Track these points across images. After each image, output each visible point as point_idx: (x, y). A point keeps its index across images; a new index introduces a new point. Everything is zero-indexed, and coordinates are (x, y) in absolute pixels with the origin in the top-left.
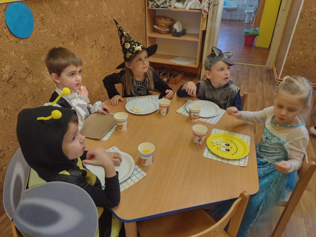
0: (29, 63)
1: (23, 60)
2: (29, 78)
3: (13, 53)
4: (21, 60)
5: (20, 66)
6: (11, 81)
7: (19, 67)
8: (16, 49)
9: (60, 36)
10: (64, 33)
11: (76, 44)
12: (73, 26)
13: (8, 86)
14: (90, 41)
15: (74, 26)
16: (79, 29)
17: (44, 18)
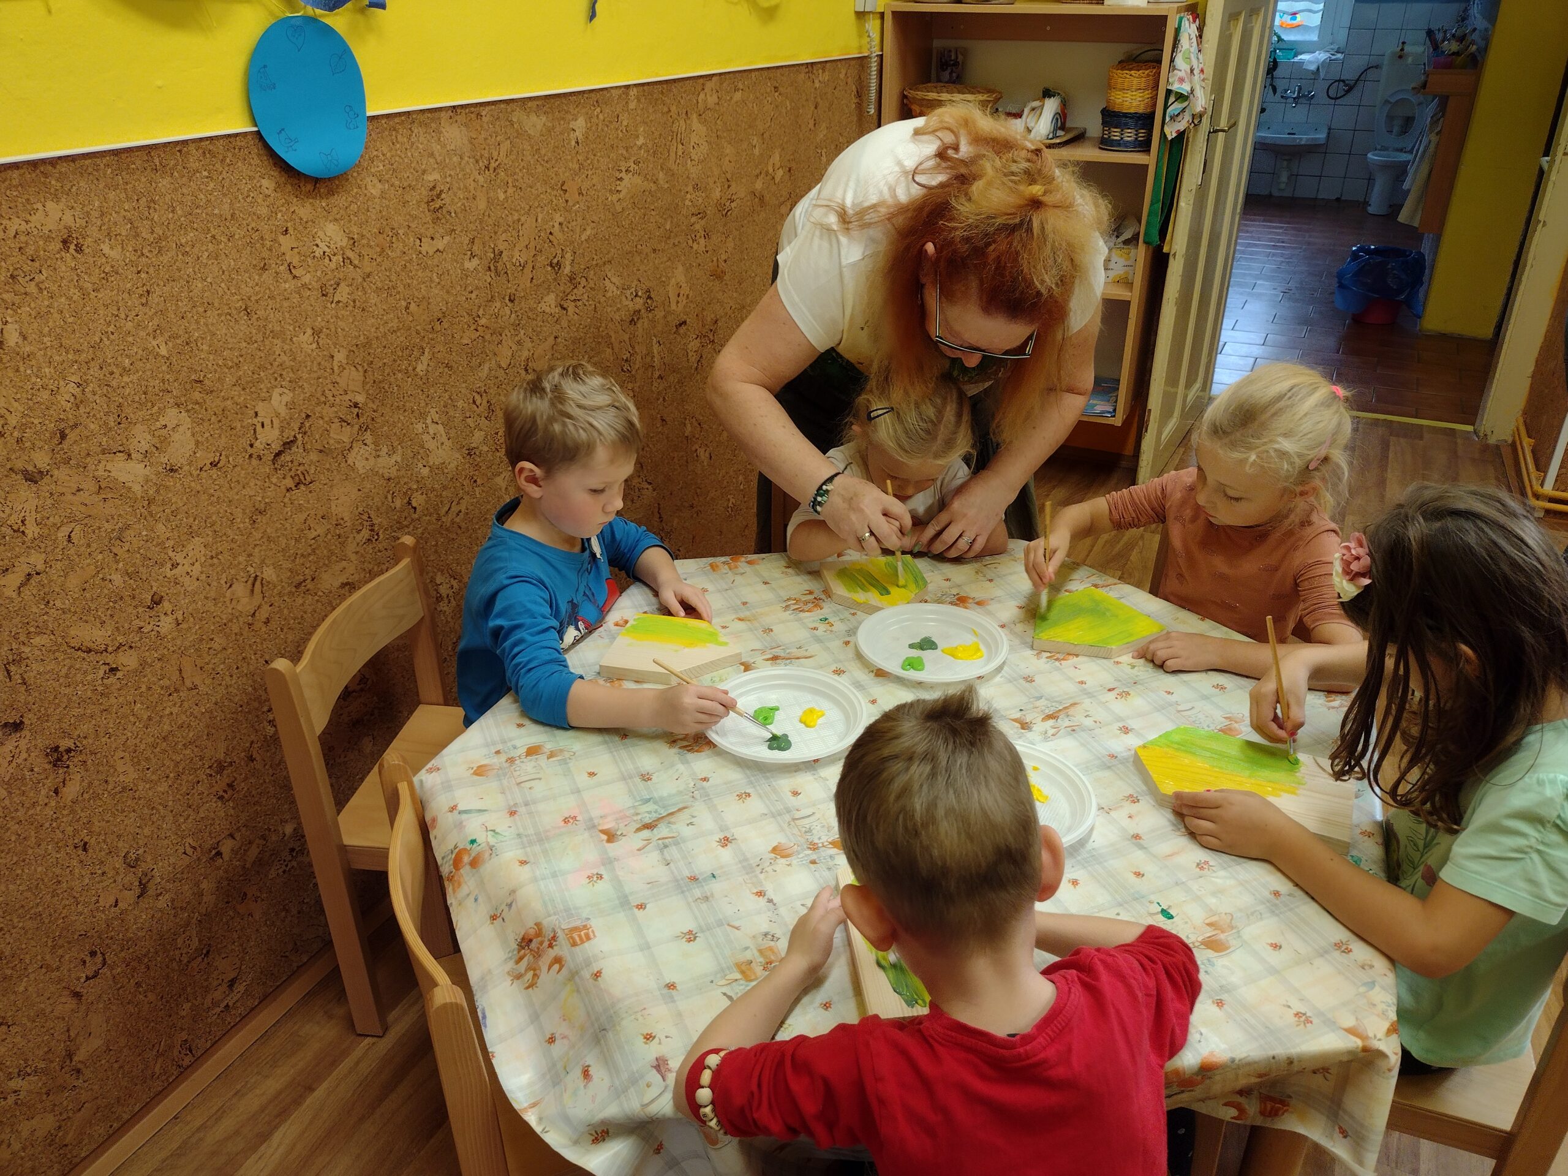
0: (364, 383)
1: (342, 368)
2: (362, 451)
3: (305, 339)
4: (336, 368)
5: (329, 394)
6: (286, 458)
7: (323, 399)
8: (319, 322)
9: (500, 268)
10: (517, 254)
11: (565, 306)
12: (557, 225)
13: (274, 480)
14: (628, 292)
15: (560, 224)
16: (583, 238)
17: (441, 191)
